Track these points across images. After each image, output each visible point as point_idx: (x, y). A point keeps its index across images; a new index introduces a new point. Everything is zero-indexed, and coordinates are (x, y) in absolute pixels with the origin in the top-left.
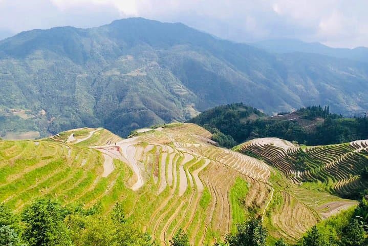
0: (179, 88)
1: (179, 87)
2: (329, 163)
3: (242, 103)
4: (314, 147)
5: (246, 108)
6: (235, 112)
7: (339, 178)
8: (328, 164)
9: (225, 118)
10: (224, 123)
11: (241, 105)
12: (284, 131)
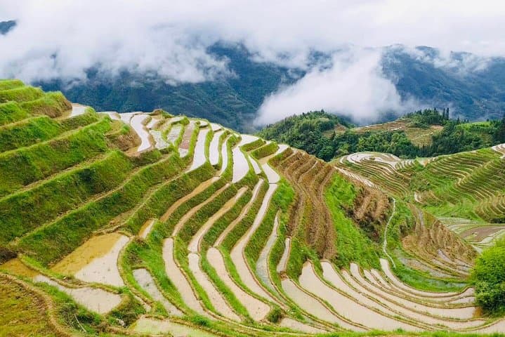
0: (232, 98)
1: (232, 96)
2: (462, 177)
3: (322, 111)
4: (437, 158)
5: (329, 117)
6: (314, 122)
7: (480, 196)
8: (460, 179)
9: (299, 132)
10: (299, 139)
11: (322, 113)
12: (384, 146)
